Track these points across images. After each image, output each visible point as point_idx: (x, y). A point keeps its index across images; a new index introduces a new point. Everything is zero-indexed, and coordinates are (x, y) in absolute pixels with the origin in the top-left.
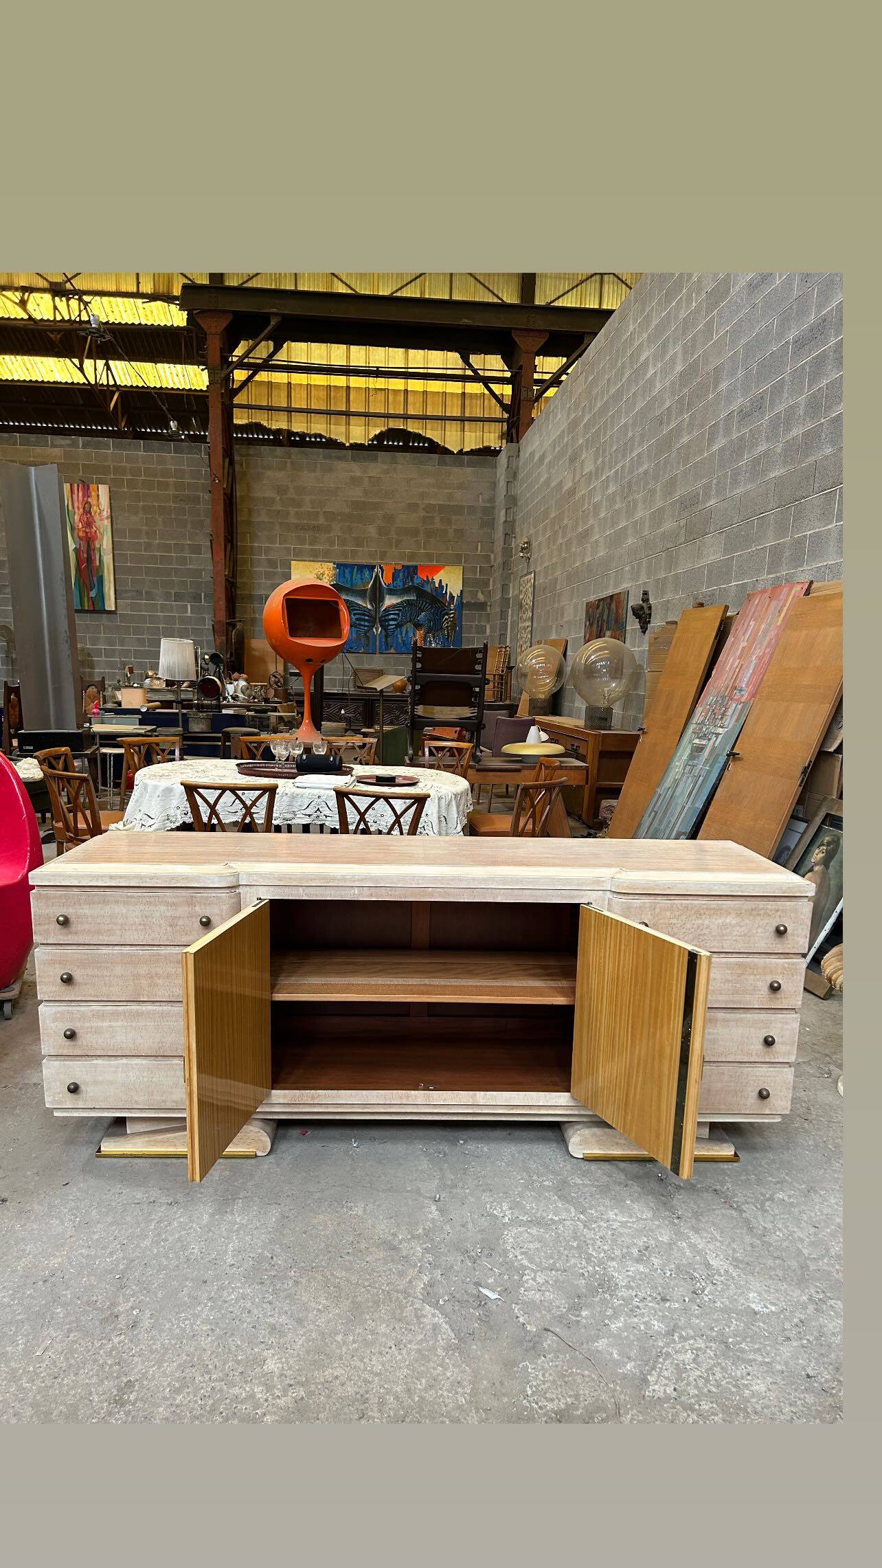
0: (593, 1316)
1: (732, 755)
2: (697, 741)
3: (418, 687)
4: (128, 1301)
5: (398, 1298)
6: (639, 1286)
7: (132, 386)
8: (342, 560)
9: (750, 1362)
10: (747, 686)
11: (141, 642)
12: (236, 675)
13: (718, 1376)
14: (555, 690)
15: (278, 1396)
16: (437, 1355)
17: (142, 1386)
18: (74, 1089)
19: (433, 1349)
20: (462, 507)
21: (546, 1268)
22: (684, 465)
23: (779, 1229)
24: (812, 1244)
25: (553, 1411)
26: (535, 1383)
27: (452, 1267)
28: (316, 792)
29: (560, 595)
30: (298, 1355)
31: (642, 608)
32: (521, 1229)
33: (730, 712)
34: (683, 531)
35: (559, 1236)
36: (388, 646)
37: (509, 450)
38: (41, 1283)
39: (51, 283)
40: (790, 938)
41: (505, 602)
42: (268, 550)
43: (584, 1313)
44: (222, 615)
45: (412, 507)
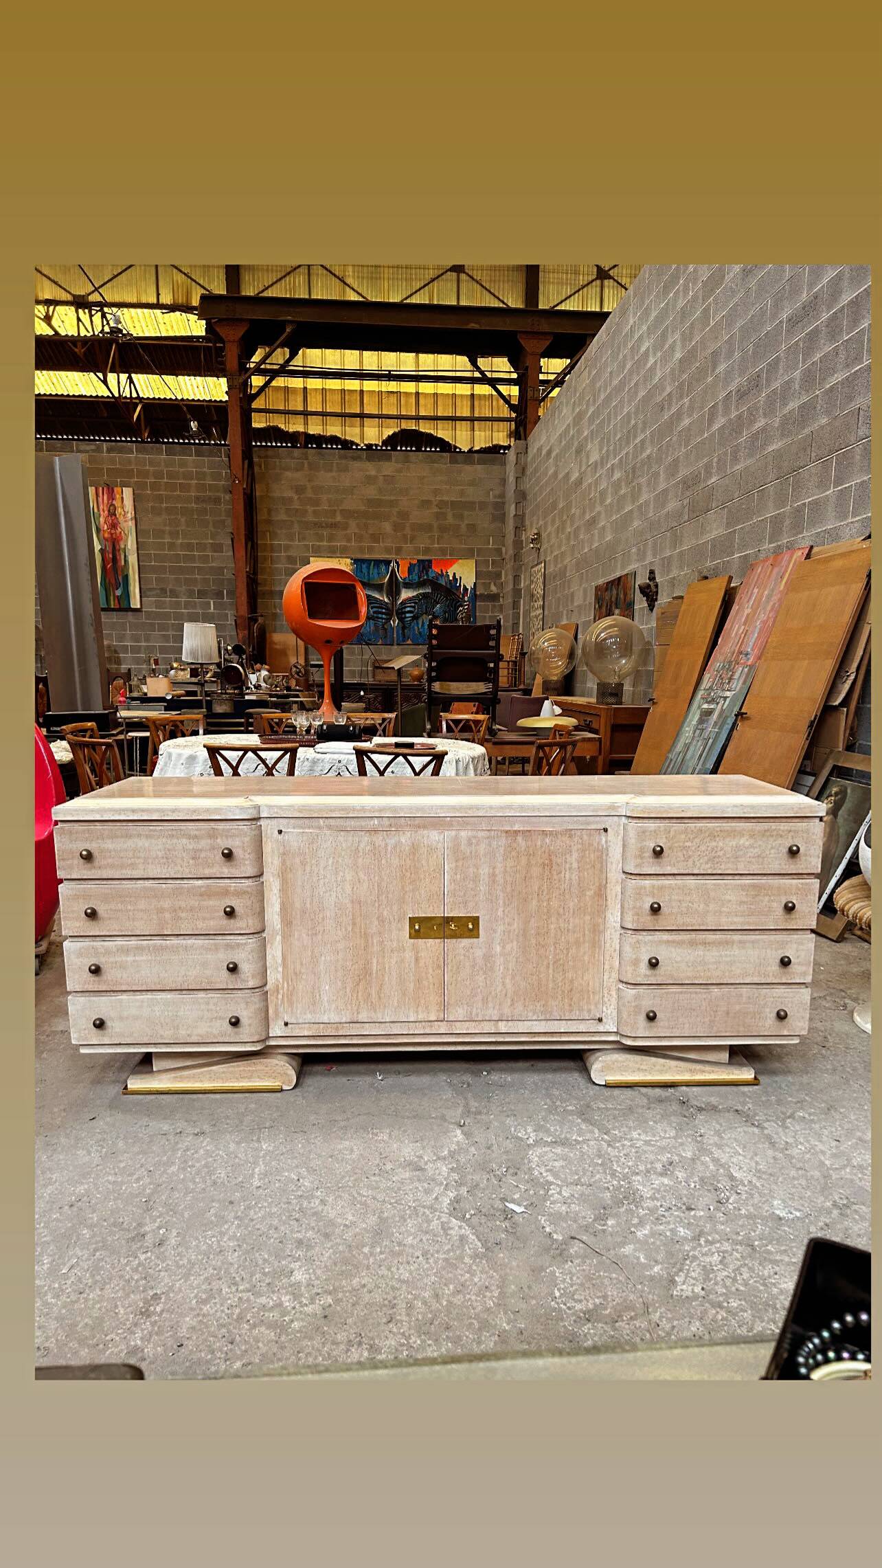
0: (618, 1224)
1: (740, 715)
2: (705, 706)
3: (434, 664)
4: (155, 1221)
5: (424, 1213)
6: (663, 1197)
7: (154, 399)
8: (359, 556)
9: (776, 1262)
10: (752, 650)
11: (166, 638)
12: (258, 666)
13: (746, 1276)
14: (566, 672)
15: (306, 1305)
16: (466, 1264)
17: (168, 1299)
18: (100, 1025)
19: (461, 1258)
20: (474, 503)
21: (572, 1183)
22: (686, 446)
23: (801, 1143)
24: (834, 1156)
25: (581, 1311)
26: (562, 1286)
27: (477, 1185)
28: (336, 756)
29: (569, 581)
30: (326, 1266)
31: (649, 586)
32: (545, 1149)
33: (736, 676)
34: (686, 509)
35: (583, 1154)
36: (405, 638)
37: (516, 447)
38: (67, 1207)
39: (74, 296)
40: (803, 858)
41: (517, 592)
42: (287, 548)
43: (610, 1223)
44: (244, 610)
45: (426, 504)
